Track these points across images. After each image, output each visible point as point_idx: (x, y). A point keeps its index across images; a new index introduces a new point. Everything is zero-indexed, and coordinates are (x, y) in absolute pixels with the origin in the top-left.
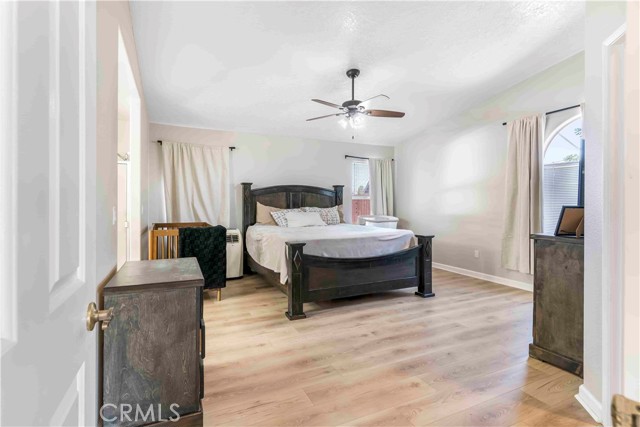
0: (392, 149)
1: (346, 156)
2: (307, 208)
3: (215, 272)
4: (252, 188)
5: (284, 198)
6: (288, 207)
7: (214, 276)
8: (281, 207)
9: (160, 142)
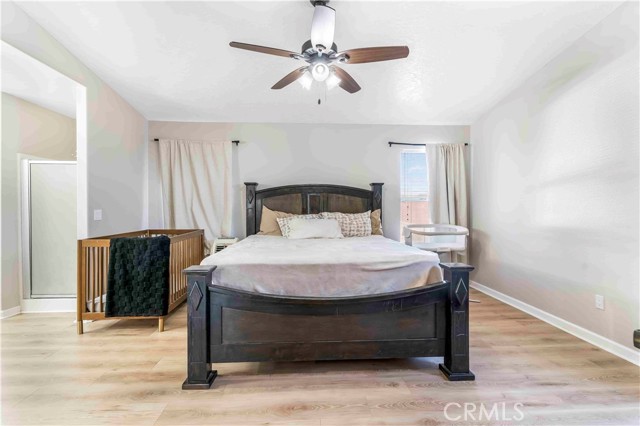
0: (466, 129)
1: (390, 143)
2: (325, 214)
3: (151, 295)
4: (258, 189)
5: (299, 201)
6: (304, 212)
7: (151, 300)
8: (294, 213)
9: (157, 140)
